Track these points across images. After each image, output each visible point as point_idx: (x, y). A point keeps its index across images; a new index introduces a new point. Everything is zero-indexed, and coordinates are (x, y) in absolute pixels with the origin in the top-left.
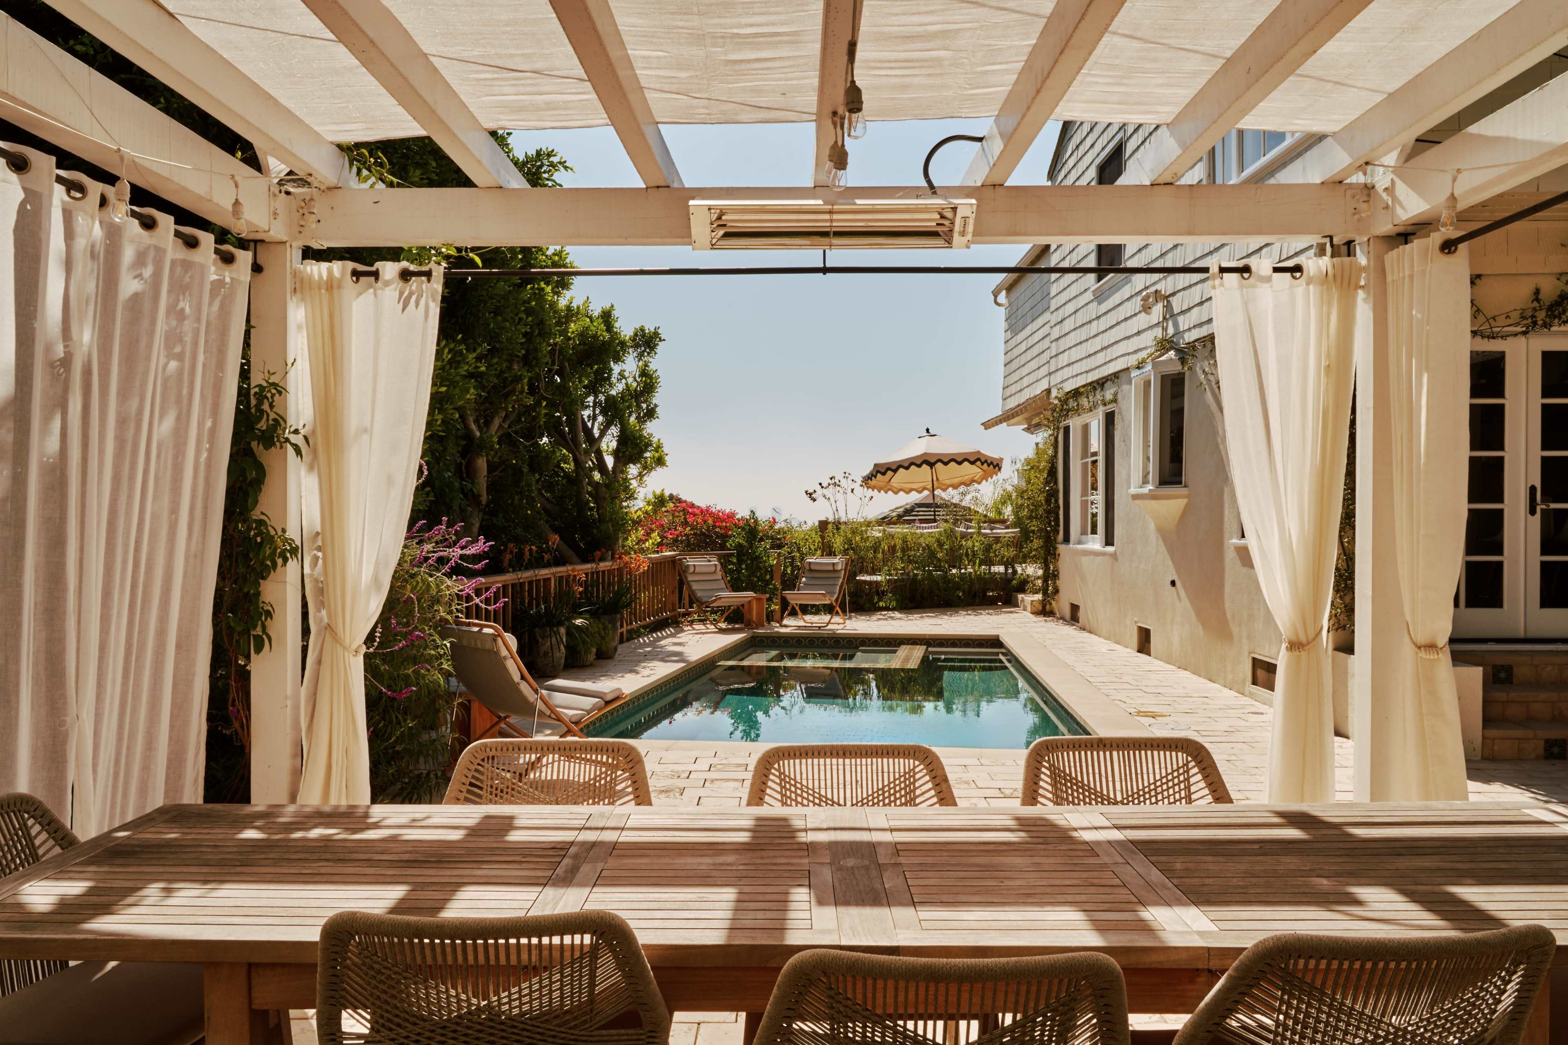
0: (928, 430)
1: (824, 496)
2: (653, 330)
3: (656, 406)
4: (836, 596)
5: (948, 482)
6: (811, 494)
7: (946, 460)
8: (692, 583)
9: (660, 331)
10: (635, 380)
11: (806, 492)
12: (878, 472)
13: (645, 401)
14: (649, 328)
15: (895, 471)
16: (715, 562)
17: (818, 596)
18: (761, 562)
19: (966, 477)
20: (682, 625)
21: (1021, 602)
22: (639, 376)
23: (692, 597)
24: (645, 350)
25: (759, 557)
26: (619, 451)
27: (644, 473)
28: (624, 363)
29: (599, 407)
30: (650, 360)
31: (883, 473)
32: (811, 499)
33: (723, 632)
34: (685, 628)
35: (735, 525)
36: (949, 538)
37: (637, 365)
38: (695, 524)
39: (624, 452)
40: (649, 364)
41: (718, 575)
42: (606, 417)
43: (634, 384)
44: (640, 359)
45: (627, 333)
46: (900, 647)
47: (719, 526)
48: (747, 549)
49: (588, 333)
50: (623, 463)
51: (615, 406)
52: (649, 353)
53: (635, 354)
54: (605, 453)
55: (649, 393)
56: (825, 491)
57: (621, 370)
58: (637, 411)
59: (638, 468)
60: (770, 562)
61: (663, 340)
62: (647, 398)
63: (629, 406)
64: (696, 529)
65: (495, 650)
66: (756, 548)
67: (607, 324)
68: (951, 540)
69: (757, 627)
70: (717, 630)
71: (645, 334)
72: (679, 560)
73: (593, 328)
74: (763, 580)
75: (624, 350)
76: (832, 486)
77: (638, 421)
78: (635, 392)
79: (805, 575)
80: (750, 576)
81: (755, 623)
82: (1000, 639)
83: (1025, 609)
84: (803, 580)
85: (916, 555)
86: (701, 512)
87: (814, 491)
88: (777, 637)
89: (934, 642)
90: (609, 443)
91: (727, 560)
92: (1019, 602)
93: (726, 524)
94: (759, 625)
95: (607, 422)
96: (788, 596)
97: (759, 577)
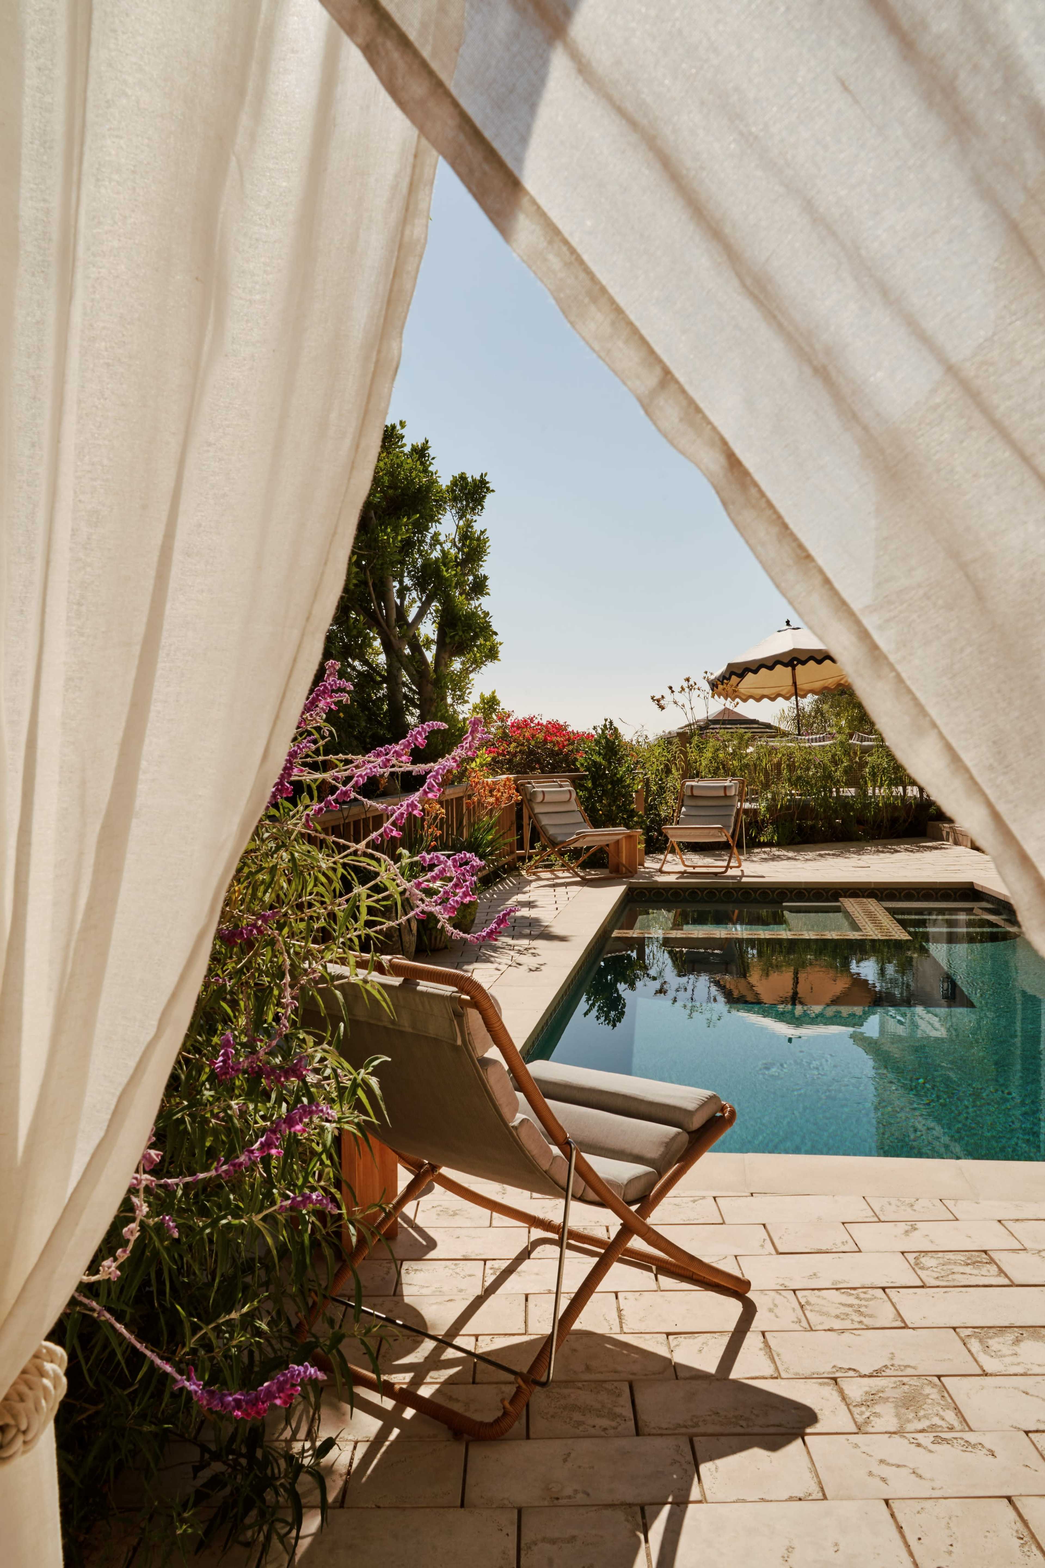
0: (788, 623)
1: (675, 703)
2: (478, 478)
3: (486, 578)
4: (731, 830)
5: (806, 687)
6: (658, 701)
7: (819, 658)
8: (540, 816)
9: (487, 479)
10: (455, 545)
11: (653, 698)
12: (733, 673)
13: (471, 572)
14: (473, 473)
15: (742, 676)
16: (568, 787)
17: (712, 832)
18: (624, 787)
19: (830, 680)
20: (524, 873)
21: (948, 833)
22: (460, 540)
23: (536, 835)
24: (467, 505)
25: (621, 780)
26: (441, 643)
27: (471, 669)
28: (440, 523)
29: (412, 577)
30: (475, 518)
31: (733, 677)
32: (660, 707)
33: (590, 883)
34: (530, 878)
35: (569, 739)
36: (846, 753)
37: (457, 526)
38: (521, 738)
39: (448, 640)
40: (473, 524)
41: (574, 806)
42: (423, 591)
43: (453, 551)
44: (461, 518)
45: (444, 481)
46: (837, 901)
47: (551, 742)
48: (604, 769)
49: (399, 472)
50: (446, 656)
51: (437, 573)
52: (473, 509)
53: (454, 511)
54: (424, 645)
55: (474, 561)
56: (677, 696)
57: (435, 533)
58: (460, 584)
59: (463, 663)
60: (635, 787)
61: (493, 491)
62: (473, 568)
63: (455, 575)
64: (522, 745)
65: (459, 1042)
66: (616, 768)
67: (422, 463)
68: (849, 755)
69: (630, 874)
70: (579, 879)
71: (467, 483)
72: (522, 785)
73: (407, 467)
74: (626, 811)
75: (441, 505)
76: (687, 690)
77: (464, 596)
78: (456, 561)
79: (686, 803)
80: (610, 805)
81: (626, 868)
82: (976, 887)
83: (956, 843)
84: (683, 809)
85: (807, 775)
86: (525, 724)
87: (663, 697)
88: (664, 889)
89: (882, 893)
90: (428, 629)
91: (583, 786)
92: (944, 833)
93: (558, 739)
94: (632, 872)
95: (427, 596)
96: (669, 831)
97: (620, 807)
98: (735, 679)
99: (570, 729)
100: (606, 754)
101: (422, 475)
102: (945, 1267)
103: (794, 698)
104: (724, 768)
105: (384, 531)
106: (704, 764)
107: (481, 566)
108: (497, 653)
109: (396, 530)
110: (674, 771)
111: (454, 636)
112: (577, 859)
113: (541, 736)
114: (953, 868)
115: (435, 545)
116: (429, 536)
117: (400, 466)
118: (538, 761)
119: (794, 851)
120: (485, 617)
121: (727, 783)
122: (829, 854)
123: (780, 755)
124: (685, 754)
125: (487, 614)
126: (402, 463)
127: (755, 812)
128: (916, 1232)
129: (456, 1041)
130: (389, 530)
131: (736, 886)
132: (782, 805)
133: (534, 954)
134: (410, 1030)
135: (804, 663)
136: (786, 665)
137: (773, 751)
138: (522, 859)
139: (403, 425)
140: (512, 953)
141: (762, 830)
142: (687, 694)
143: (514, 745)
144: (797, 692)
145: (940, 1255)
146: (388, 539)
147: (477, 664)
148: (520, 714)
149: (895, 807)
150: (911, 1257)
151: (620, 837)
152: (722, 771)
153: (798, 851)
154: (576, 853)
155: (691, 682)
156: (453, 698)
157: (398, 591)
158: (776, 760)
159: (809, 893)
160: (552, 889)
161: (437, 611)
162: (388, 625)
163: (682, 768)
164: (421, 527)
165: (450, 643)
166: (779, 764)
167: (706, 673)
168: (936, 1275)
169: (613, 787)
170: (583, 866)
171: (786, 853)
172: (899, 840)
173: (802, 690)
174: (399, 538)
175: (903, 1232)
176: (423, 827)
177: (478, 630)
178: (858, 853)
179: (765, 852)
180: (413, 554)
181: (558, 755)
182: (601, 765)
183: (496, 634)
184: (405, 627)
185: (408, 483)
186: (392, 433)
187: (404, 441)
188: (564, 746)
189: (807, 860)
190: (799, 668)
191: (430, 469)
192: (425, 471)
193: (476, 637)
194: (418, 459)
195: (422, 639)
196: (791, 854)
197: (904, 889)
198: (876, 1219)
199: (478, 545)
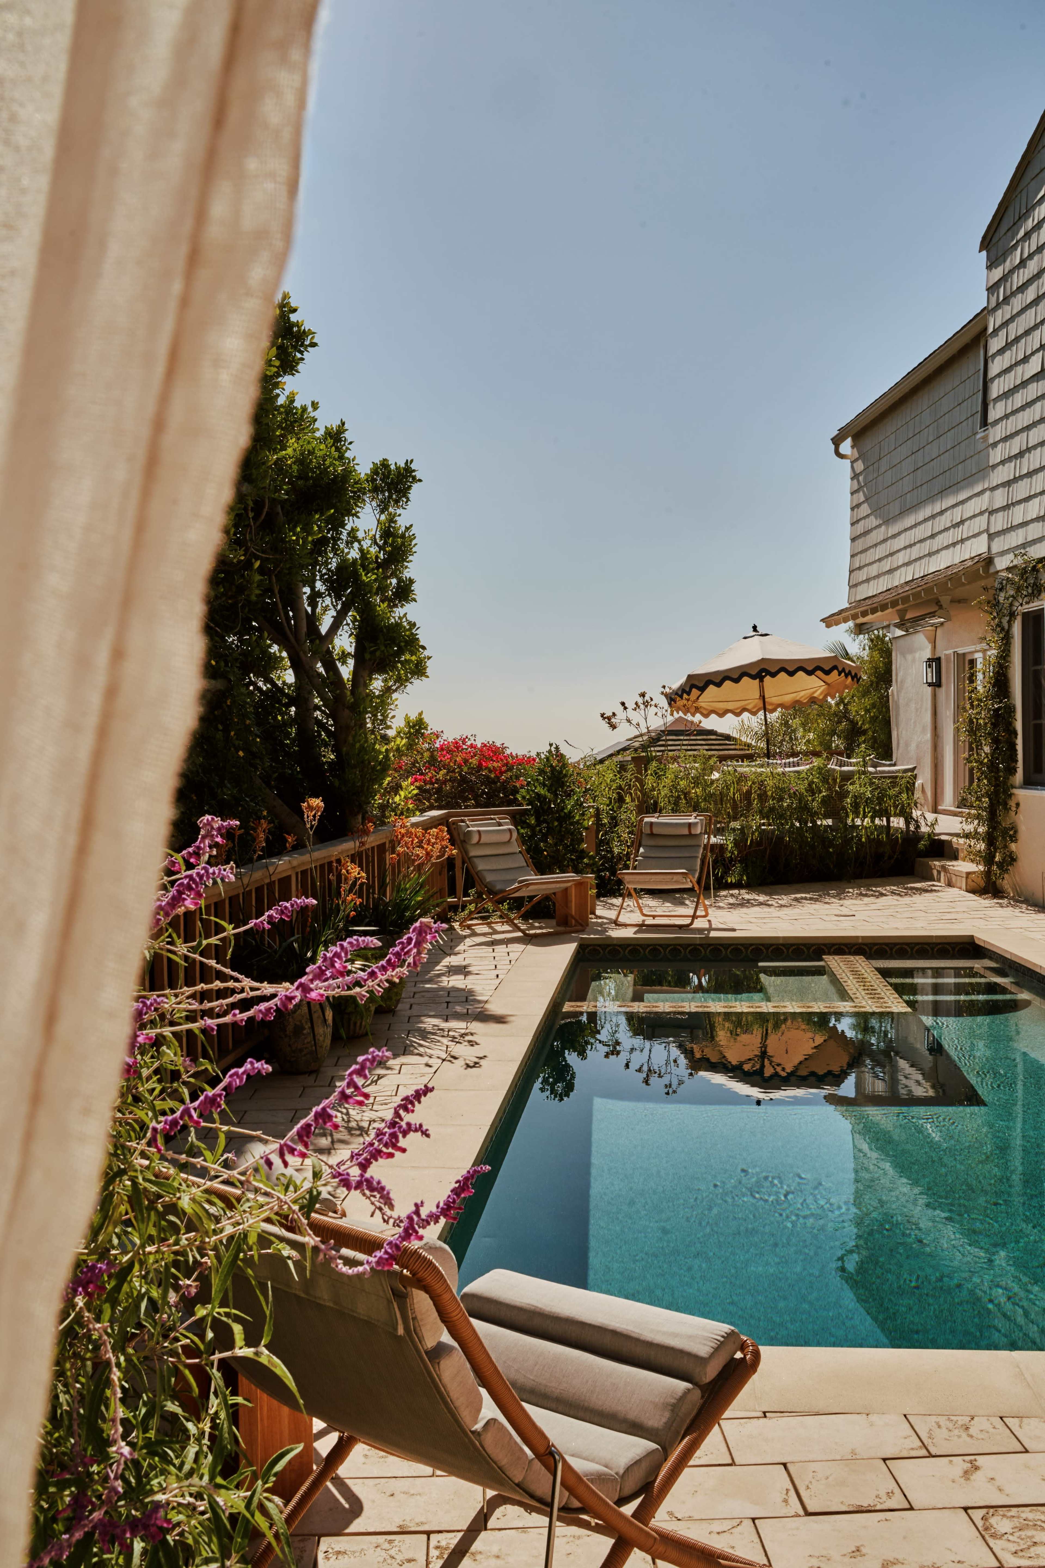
0: (755, 628)
1: (629, 721)
2: (403, 465)
3: (411, 581)
4: (697, 875)
5: (776, 700)
6: (609, 718)
8: (475, 860)
9: (413, 466)
10: (376, 543)
11: (602, 715)
12: (693, 686)
13: (394, 575)
14: (397, 460)
15: (702, 689)
16: (508, 824)
17: (676, 878)
18: (572, 824)
19: (802, 693)
20: (456, 925)
21: (939, 872)
22: (381, 537)
23: (470, 882)
24: (390, 497)
25: (570, 816)
26: (359, 655)
27: (394, 688)
28: (358, 517)
29: (324, 582)
30: (398, 512)
31: (694, 690)
32: (611, 726)
33: (534, 940)
34: (464, 934)
35: (507, 764)
36: (825, 780)
37: (378, 521)
38: (452, 764)
39: (367, 656)
40: (397, 518)
41: (515, 848)
42: (338, 597)
43: (374, 550)
44: (382, 512)
45: (363, 469)
46: (821, 960)
47: (487, 768)
48: (550, 802)
49: (311, 460)
50: (365, 674)
51: (356, 576)
52: (397, 502)
53: (374, 504)
54: (339, 659)
55: (398, 562)
56: (631, 713)
57: (352, 529)
58: (382, 589)
59: (385, 681)
60: (585, 823)
61: (420, 480)
62: (396, 570)
63: (375, 580)
64: (453, 771)
65: (401, 1331)
66: (563, 801)
67: (338, 449)
68: (828, 783)
69: (579, 928)
70: (520, 934)
71: (390, 471)
72: (454, 823)
73: (319, 454)
74: (574, 851)
75: (359, 496)
76: (642, 707)
77: (386, 604)
78: (377, 562)
79: (643, 843)
80: (556, 845)
81: (576, 920)
82: (977, 942)
83: (950, 884)
84: (642, 850)
85: (781, 806)
86: (457, 746)
87: (614, 714)
88: (620, 946)
89: (871, 949)
90: (344, 642)
91: (525, 822)
92: (935, 873)
93: (495, 764)
94: (583, 925)
95: (343, 603)
96: (626, 877)
97: (568, 846)
98: (695, 692)
99: (508, 752)
100: (551, 785)
101: (337, 463)
102: (1023, 1533)
103: (761, 713)
104: (685, 798)
105: (293, 529)
106: (663, 794)
107: (406, 567)
108: (425, 669)
109: (307, 530)
110: (628, 799)
111: (375, 651)
112: (518, 908)
113: (474, 761)
114: (948, 916)
115: (352, 543)
116: (345, 533)
117: (311, 453)
118: (472, 790)
119: (766, 894)
120: (410, 629)
121: (692, 820)
122: (806, 899)
123: (750, 783)
124: (641, 782)
125: (413, 625)
126: (314, 449)
127: (721, 848)
128: (978, 1473)
129: (396, 1329)
130: (298, 529)
131: (704, 942)
132: (752, 840)
133: (472, 1043)
134: (331, 1305)
135: (773, 675)
136: (753, 677)
137: (742, 778)
138: (454, 908)
139: (315, 405)
140: (445, 1041)
141: (730, 870)
142: (642, 712)
143: (444, 771)
144: (765, 706)
145: (1014, 1511)
146: (297, 539)
147: (402, 682)
148: (450, 735)
149: (879, 842)
150: (977, 1515)
151: (569, 884)
152: (684, 801)
153: (770, 894)
154: (517, 903)
155: (647, 698)
156: (373, 724)
157: (308, 598)
158: (745, 789)
159: (788, 949)
160: (490, 949)
161: (354, 620)
162: (297, 639)
163: (638, 798)
164: (337, 524)
165: (370, 660)
166: (749, 793)
167: (664, 687)
168: (1013, 1547)
169: (560, 825)
170: (525, 917)
171: (757, 897)
172: (884, 879)
173: (771, 704)
174: (310, 539)
175: (961, 1473)
176: (339, 894)
177: (403, 644)
178: (838, 896)
179: (732, 895)
180: (326, 553)
181: (495, 783)
182: (545, 797)
183: (424, 648)
184: (317, 641)
185: (321, 473)
186: (302, 416)
187: (317, 425)
188: (502, 773)
189: (782, 906)
190: (768, 679)
191: (347, 455)
192: (341, 457)
193: (401, 652)
194: (333, 445)
195: (337, 651)
196: (762, 898)
197: (895, 944)
198: (924, 1452)
199: (403, 544)
